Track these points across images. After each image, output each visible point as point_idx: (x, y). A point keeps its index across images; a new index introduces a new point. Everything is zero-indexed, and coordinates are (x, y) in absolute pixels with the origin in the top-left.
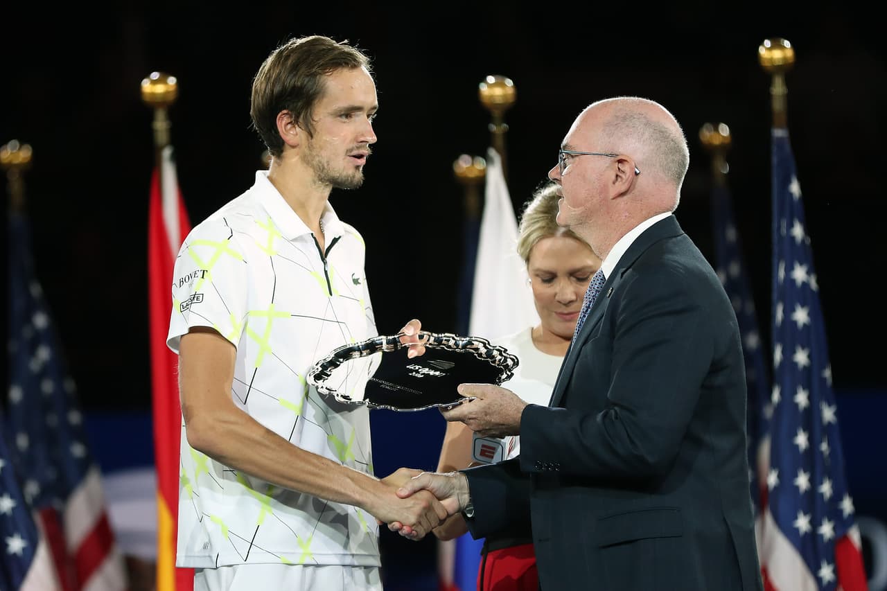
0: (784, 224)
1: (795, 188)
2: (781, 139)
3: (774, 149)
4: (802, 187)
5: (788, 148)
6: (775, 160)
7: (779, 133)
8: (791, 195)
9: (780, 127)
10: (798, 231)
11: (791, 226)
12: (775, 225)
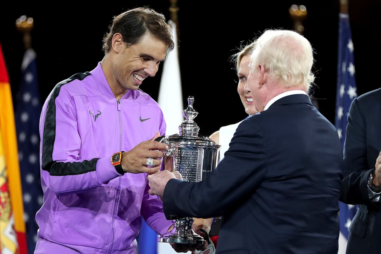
0: (344, 65)
1: (351, 46)
2: (344, 19)
3: (341, 24)
4: (355, 46)
5: (348, 25)
6: (341, 31)
7: (343, 16)
8: (348, 49)
9: (344, 13)
10: (352, 69)
11: (348, 66)
12: (339, 66)
